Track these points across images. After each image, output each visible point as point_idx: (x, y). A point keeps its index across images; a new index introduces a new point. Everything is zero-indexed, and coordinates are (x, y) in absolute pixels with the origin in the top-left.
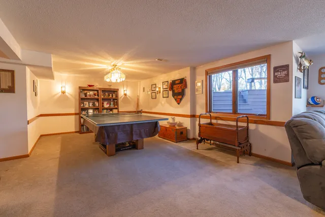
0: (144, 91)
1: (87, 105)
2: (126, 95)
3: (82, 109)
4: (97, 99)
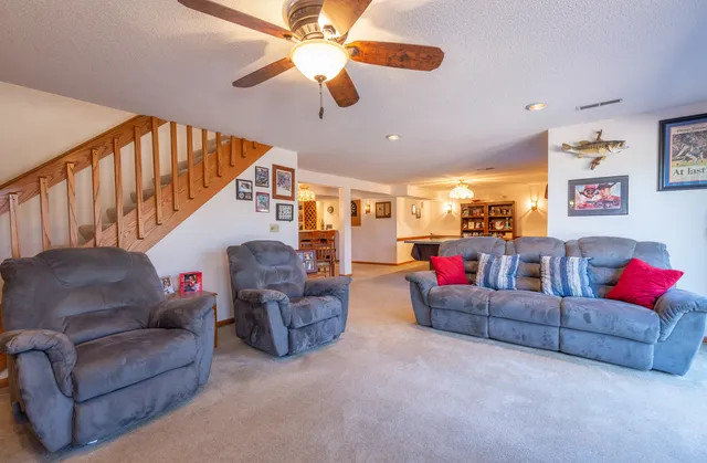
1: (471, 226)
2: (534, 209)
3: (464, 231)
4: (482, 218)
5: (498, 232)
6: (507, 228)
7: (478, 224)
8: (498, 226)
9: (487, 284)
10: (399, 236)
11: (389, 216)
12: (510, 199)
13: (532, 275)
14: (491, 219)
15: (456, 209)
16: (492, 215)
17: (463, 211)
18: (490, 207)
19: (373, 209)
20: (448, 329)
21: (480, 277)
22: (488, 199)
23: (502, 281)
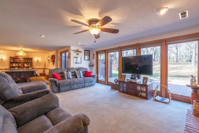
1: (14, 65)
2: (38, 61)
3: (11, 67)
4: (20, 63)
6: (29, 66)
7: (17, 65)
9: (68, 78)
13: (75, 75)
14: (23, 63)
15: (5, 58)
20: (65, 91)
21: (66, 77)
23: (71, 77)
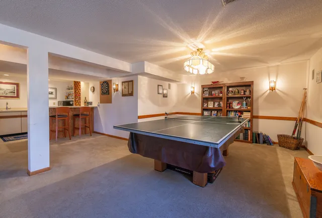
0: (313, 78)
1: (211, 105)
2: (272, 89)
3: (204, 110)
4: (221, 98)
5: (236, 111)
6: (244, 107)
7: (216, 104)
8: (236, 105)
10: (139, 114)
11: (131, 94)
12: (247, 80)
14: (228, 98)
15: (197, 89)
16: (230, 95)
17: (203, 92)
18: (228, 87)
19: (120, 88)
22: (226, 80)
